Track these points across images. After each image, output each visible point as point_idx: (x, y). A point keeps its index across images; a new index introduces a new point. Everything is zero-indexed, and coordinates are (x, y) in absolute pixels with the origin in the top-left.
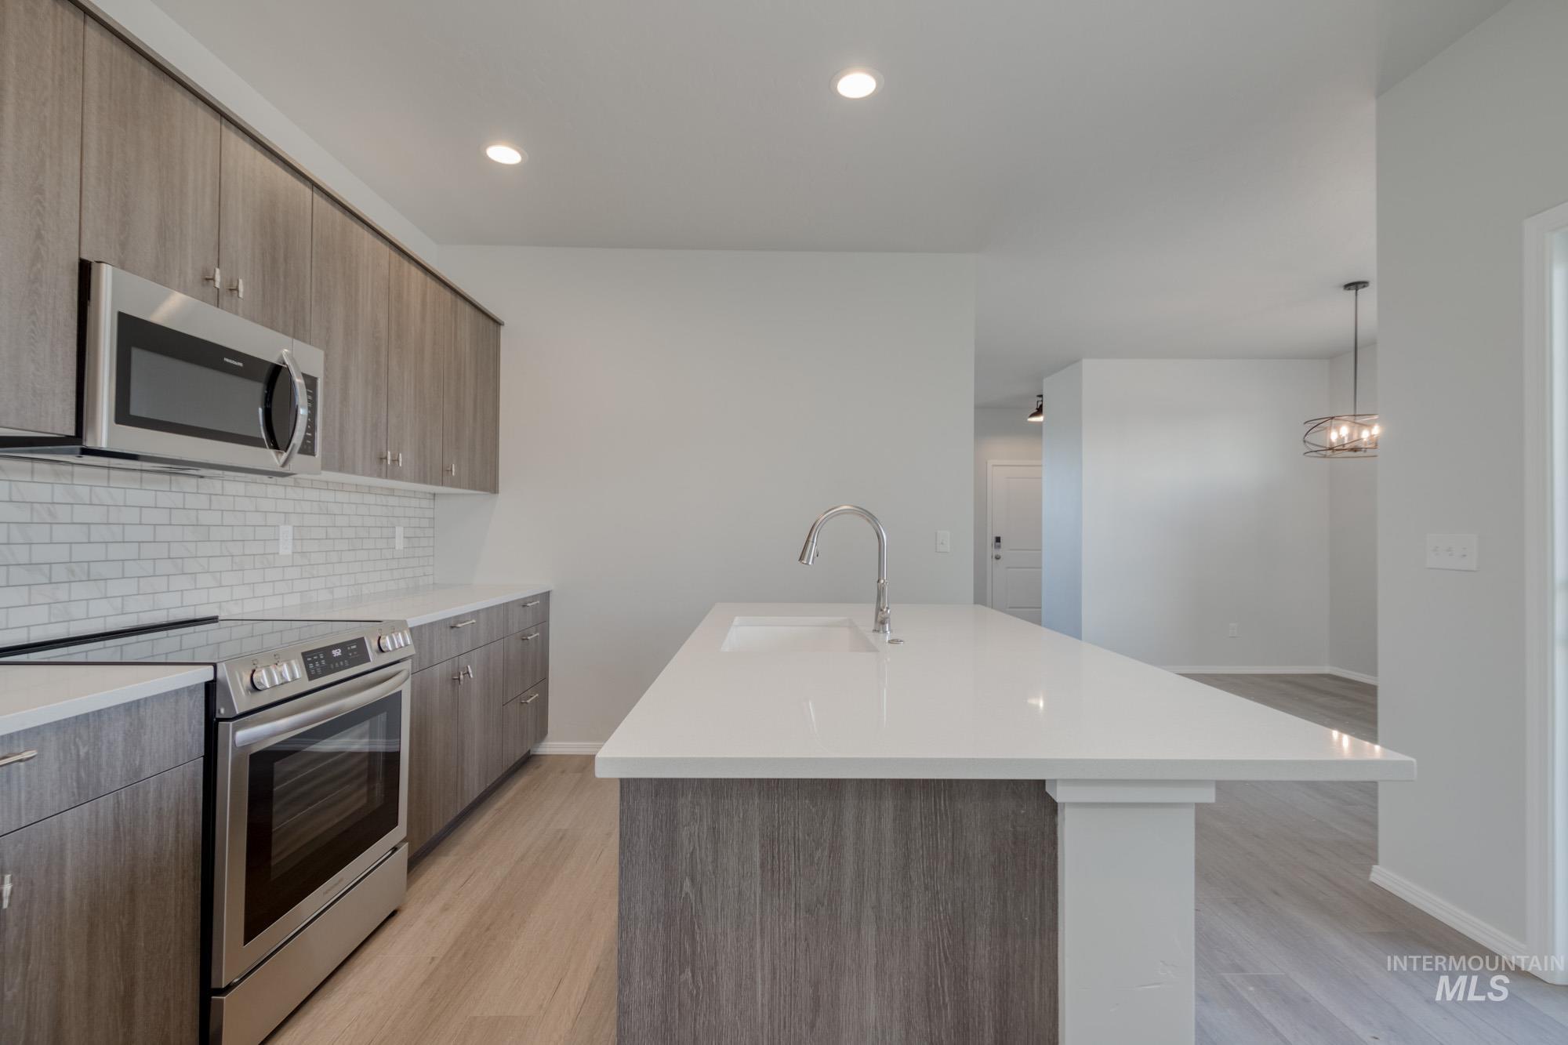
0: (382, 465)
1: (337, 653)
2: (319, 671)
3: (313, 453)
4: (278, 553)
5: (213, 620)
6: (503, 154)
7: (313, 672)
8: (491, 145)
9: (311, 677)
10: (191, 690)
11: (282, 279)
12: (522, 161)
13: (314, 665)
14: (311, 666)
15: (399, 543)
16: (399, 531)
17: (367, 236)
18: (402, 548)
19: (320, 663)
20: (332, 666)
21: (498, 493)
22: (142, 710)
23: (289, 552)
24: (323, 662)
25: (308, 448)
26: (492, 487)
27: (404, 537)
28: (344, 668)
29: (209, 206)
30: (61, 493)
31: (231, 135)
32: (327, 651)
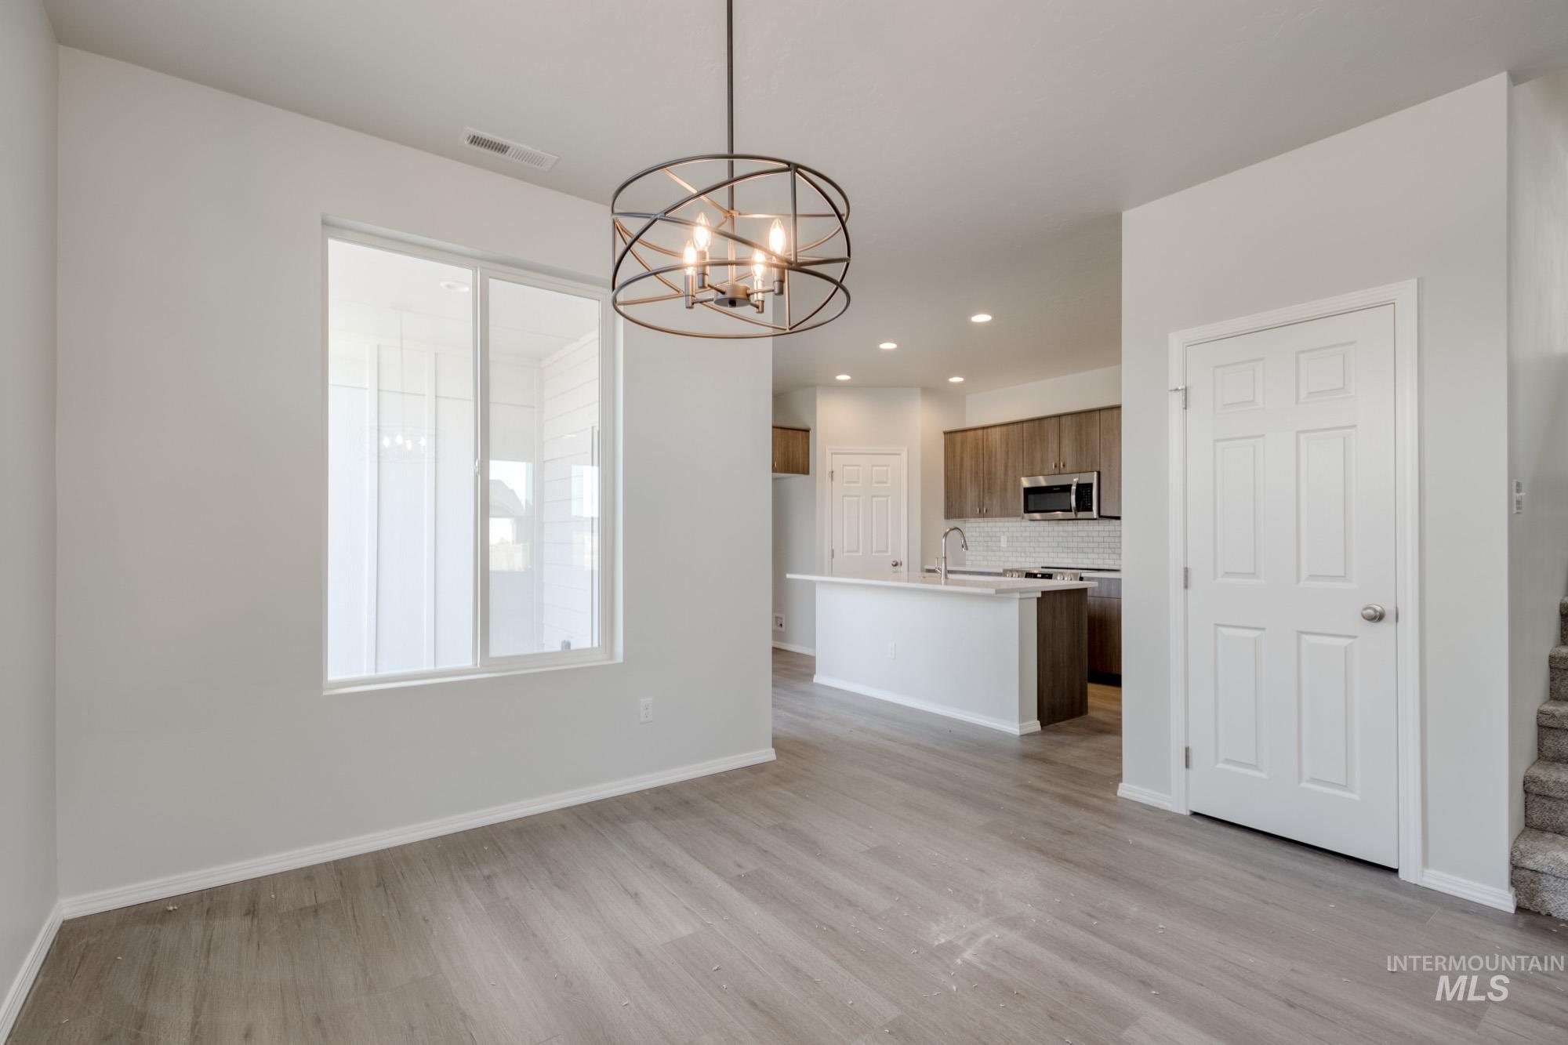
1: (1039, 576)
3: (1091, 510)
11: (1085, 452)
29: (1055, 446)
30: (1075, 529)
31: (1063, 419)
32: (1036, 575)
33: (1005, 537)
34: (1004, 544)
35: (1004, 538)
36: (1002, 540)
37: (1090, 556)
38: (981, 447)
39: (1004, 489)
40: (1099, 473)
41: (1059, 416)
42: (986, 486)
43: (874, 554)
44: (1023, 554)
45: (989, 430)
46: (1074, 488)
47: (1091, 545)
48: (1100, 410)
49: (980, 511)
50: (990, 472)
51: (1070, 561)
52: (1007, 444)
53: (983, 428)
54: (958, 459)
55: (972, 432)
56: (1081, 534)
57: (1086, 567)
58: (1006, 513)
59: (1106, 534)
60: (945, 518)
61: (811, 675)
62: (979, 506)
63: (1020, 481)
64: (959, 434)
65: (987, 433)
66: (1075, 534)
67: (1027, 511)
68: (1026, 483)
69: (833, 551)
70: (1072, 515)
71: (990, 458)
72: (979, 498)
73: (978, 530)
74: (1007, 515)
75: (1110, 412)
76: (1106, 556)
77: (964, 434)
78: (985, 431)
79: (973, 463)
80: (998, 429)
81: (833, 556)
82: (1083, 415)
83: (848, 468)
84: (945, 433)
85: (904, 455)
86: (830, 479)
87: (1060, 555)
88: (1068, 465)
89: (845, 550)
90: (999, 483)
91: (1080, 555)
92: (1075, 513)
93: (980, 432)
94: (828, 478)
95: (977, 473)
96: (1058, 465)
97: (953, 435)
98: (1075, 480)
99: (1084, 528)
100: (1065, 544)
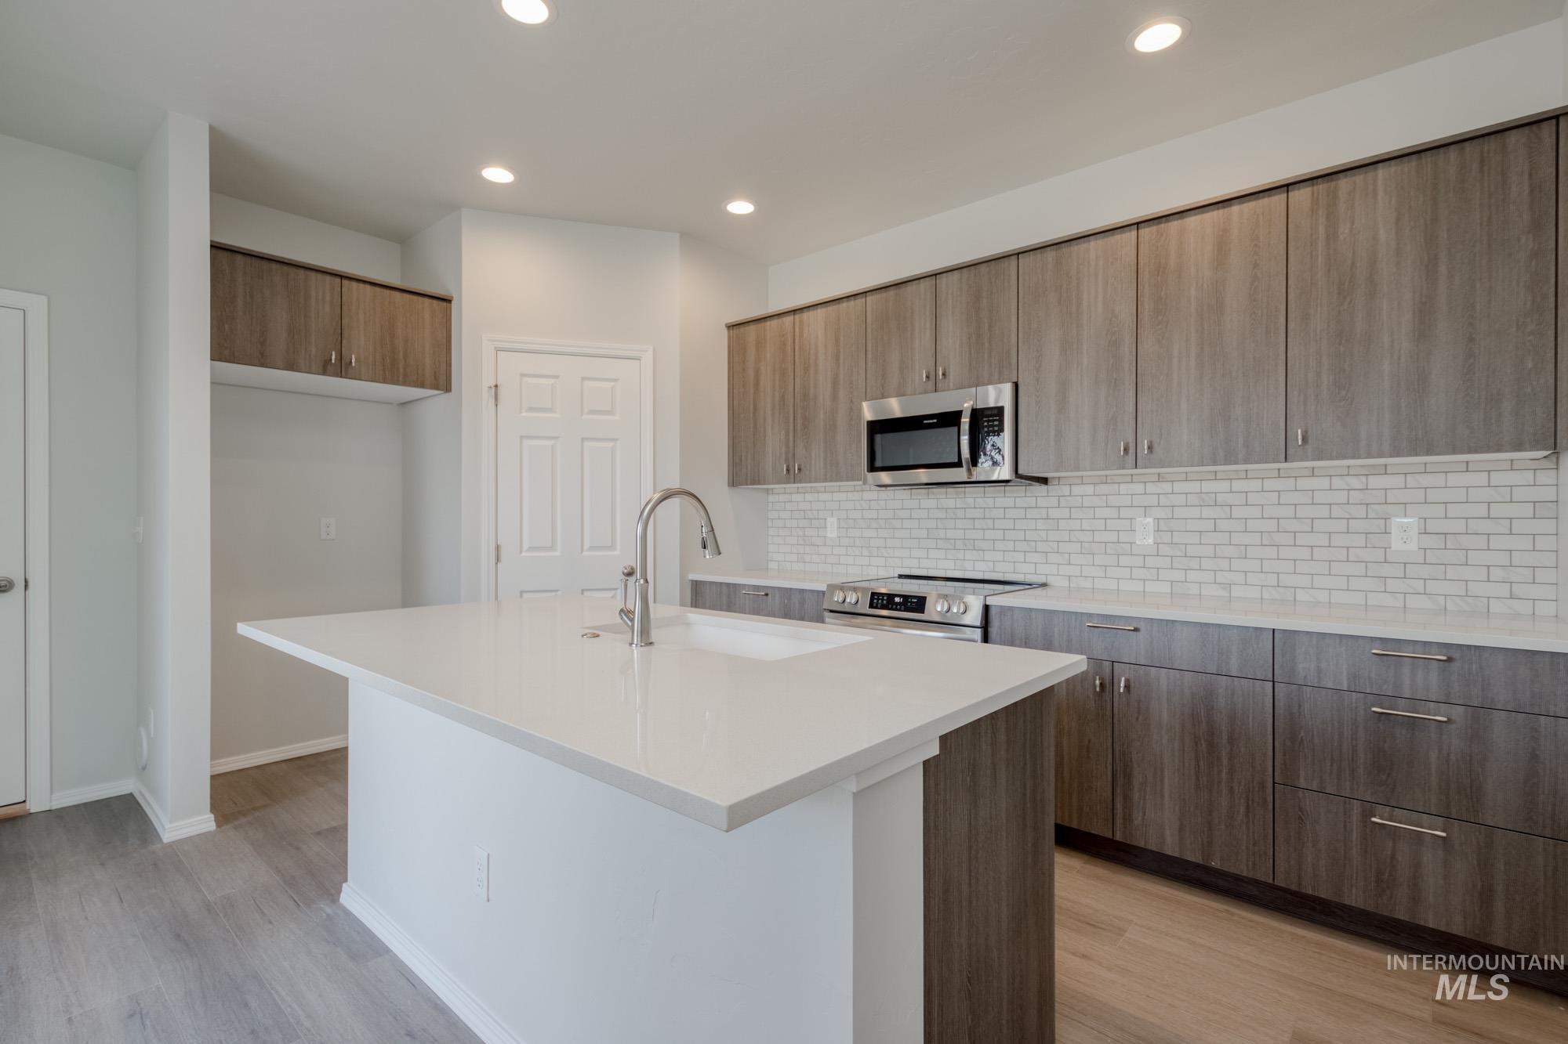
1: (897, 600)
2: (879, 606)
7: (875, 605)
9: (871, 606)
11: (987, 345)
13: (877, 601)
14: (875, 601)
19: (882, 602)
20: (890, 606)
24: (885, 602)
28: (900, 610)
29: (928, 335)
31: (943, 280)
32: (891, 596)
33: (834, 520)
34: (832, 533)
35: (832, 522)
36: (828, 525)
37: (989, 555)
38: (789, 348)
39: (831, 427)
40: (1016, 386)
41: (935, 275)
42: (799, 422)
43: (585, 553)
44: (866, 552)
45: (805, 315)
46: (965, 420)
47: (989, 534)
48: (1018, 254)
49: (788, 470)
50: (805, 396)
51: (950, 564)
52: (837, 340)
53: (794, 311)
54: (751, 373)
55: (775, 322)
56: (970, 513)
58: (834, 473)
59: (1020, 513)
60: (729, 486)
61: (332, 893)
62: (787, 460)
63: (860, 409)
64: (752, 328)
65: (801, 321)
66: (960, 513)
67: (872, 468)
68: (868, 413)
69: (498, 548)
70: (960, 474)
71: (806, 370)
72: (787, 446)
73: (788, 506)
74: (837, 478)
75: (1038, 255)
76: (1020, 557)
77: (761, 325)
78: (797, 317)
79: (777, 378)
80: (820, 312)
81: (498, 559)
82: (984, 268)
83: (529, 380)
84: (731, 327)
85: (648, 358)
86: (492, 401)
88: (952, 375)
89: (526, 546)
90: (822, 416)
91: (969, 555)
92: (969, 470)
93: (788, 319)
94: (487, 399)
95: (783, 398)
96: (932, 376)
97: (742, 329)
98: (966, 405)
99: (980, 502)
100: (942, 534)
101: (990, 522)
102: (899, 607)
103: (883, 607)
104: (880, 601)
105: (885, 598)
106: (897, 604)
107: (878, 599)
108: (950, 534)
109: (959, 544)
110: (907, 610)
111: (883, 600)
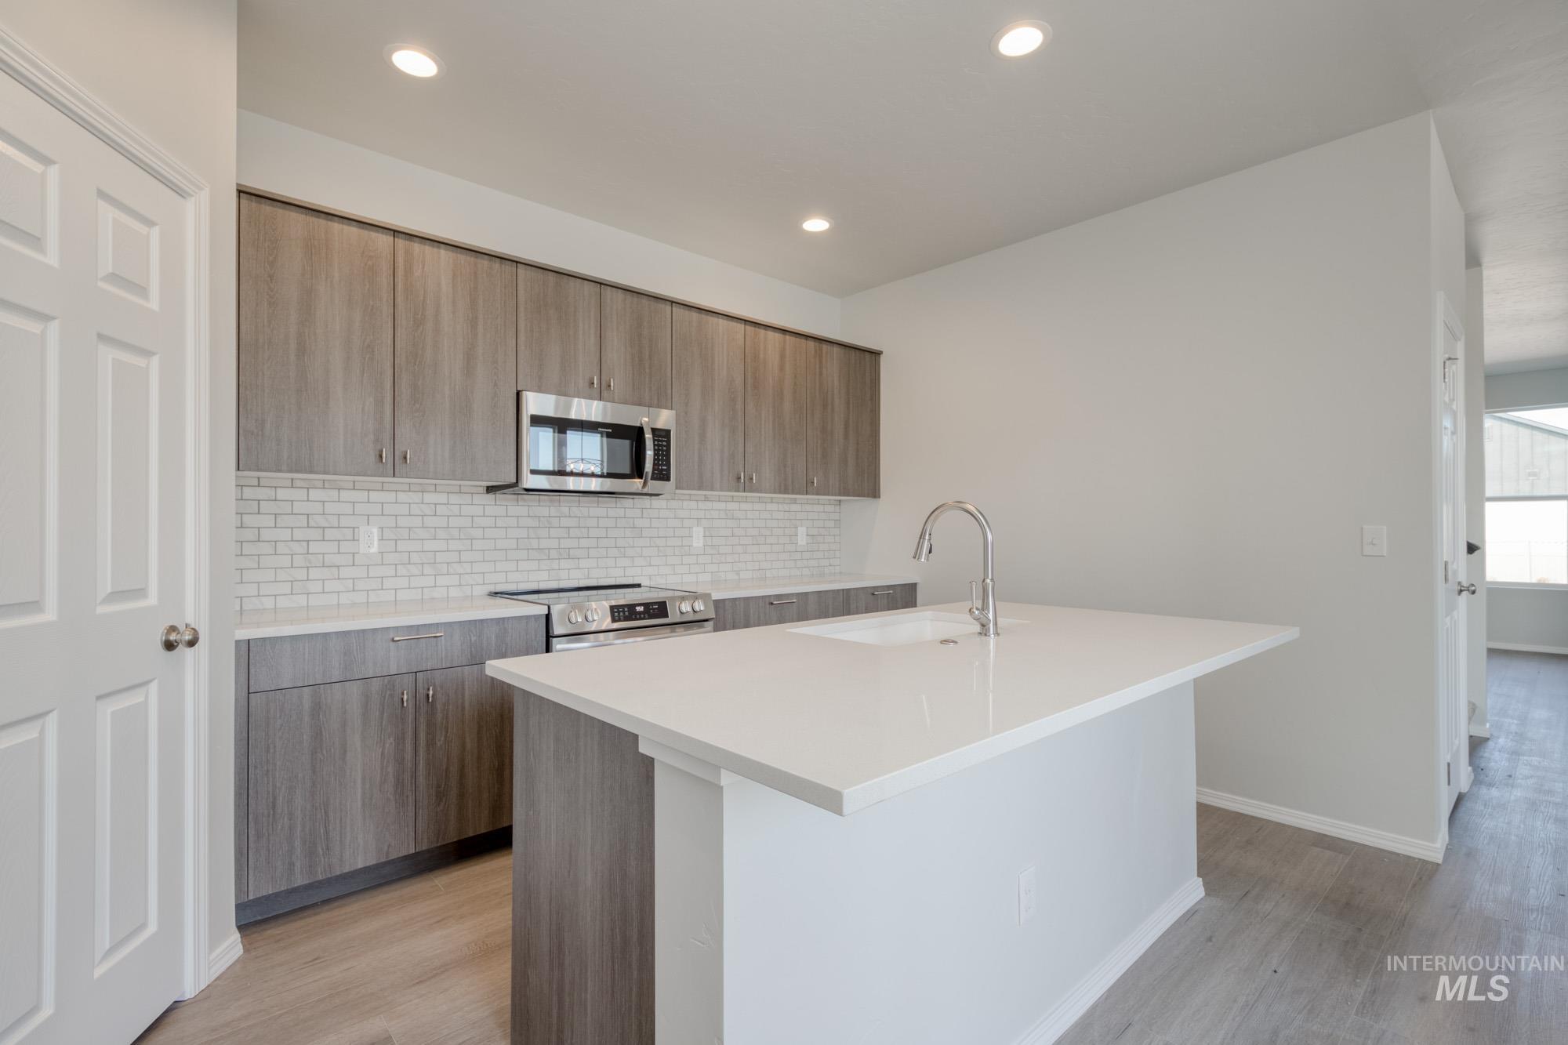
0: (742, 482)
1: (639, 609)
2: (622, 618)
3: (668, 479)
4: (692, 546)
5: (639, 586)
6: (816, 225)
7: (617, 618)
8: (805, 221)
9: (614, 620)
10: (536, 617)
11: (647, 370)
12: (830, 226)
13: (619, 614)
14: (616, 614)
15: (802, 540)
16: (802, 531)
17: (722, 322)
18: (804, 543)
19: (624, 614)
20: (634, 617)
21: (879, 497)
22: (506, 623)
23: (701, 545)
24: (627, 613)
25: (662, 475)
26: (874, 493)
27: (807, 535)
28: (644, 619)
29: (593, 340)
30: (553, 511)
32: (632, 607)
37: (584, 563)
39: (464, 410)
42: (405, 392)
46: (648, 437)
47: (584, 543)
48: (673, 302)
49: (380, 458)
51: (544, 575)
56: (565, 522)
57: (576, 584)
58: (468, 469)
60: (237, 468)
66: (555, 522)
70: (633, 485)
74: (472, 475)
82: (645, 300)
87: (523, 565)
90: (447, 391)
91: (564, 564)
92: (646, 483)
95: (370, 349)
98: (645, 419)
99: (575, 511)
100: (534, 543)
101: (584, 530)
102: (642, 616)
103: (627, 619)
104: (621, 614)
105: (626, 609)
106: (640, 613)
107: (619, 612)
108: (544, 543)
109: (554, 554)
110: (651, 617)
111: (624, 612)
